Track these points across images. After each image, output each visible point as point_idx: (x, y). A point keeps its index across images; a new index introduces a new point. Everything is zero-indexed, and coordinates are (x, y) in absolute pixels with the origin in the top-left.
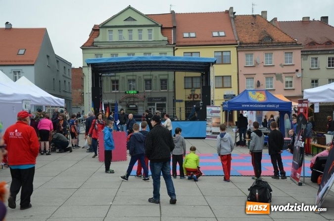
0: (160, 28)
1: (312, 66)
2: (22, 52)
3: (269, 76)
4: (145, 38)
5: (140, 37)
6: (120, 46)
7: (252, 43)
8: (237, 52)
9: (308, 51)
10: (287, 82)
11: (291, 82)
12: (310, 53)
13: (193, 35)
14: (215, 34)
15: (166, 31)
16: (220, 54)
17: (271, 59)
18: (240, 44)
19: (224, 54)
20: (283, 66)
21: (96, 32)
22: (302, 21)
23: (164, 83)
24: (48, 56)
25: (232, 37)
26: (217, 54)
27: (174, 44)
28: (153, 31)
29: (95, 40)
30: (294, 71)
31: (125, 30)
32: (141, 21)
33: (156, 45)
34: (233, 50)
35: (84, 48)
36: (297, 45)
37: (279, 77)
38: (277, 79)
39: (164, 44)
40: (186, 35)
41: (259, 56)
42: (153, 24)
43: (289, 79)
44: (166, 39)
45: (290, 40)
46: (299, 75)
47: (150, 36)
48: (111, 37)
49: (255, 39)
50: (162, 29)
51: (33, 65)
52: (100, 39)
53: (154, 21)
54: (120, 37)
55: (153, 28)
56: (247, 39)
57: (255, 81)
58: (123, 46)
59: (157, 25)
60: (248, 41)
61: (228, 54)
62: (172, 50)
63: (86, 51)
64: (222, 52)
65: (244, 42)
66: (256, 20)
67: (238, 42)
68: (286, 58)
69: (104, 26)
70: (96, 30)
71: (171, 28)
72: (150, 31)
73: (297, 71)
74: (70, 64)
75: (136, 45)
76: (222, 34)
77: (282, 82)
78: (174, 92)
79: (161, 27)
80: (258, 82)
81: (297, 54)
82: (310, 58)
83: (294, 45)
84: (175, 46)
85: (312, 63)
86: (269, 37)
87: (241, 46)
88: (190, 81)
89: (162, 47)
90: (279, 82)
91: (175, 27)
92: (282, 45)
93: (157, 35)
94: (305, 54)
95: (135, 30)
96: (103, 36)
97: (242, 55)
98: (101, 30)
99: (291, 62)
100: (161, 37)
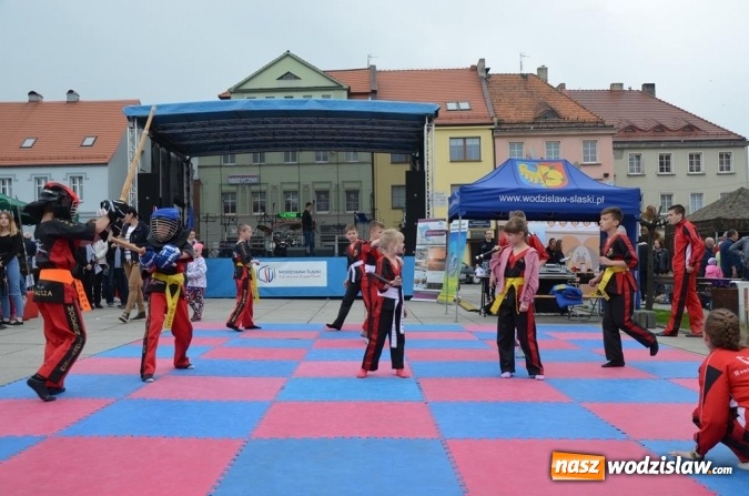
0: (345, 93)
1: (632, 171)
2: (89, 141)
7: (521, 123)
8: (494, 138)
9: (624, 142)
12: (627, 145)
14: (452, 106)
16: (461, 143)
17: (557, 153)
18: (499, 124)
19: (469, 142)
22: (611, 91)
23: (353, 198)
25: (483, 111)
26: (454, 143)
30: (601, 176)
32: (309, 80)
34: (486, 135)
36: (605, 127)
41: (535, 147)
42: (331, 84)
45: (592, 118)
49: (528, 115)
50: (350, 93)
51: (106, 164)
53: (336, 79)
55: (331, 93)
56: (512, 115)
59: (339, 88)
60: (513, 118)
61: (476, 142)
64: (465, 139)
65: (506, 120)
66: (530, 83)
67: (495, 120)
68: (586, 152)
69: (239, 88)
71: (366, 94)
73: (606, 175)
76: (464, 106)
79: (349, 90)
81: (605, 145)
82: (627, 155)
83: (599, 126)
85: (632, 164)
86: (553, 113)
87: (501, 128)
88: (403, 193)
91: (374, 92)
92: (578, 127)
94: (619, 147)
95: (297, 96)
97: (503, 145)
98: (232, 96)
99: (594, 159)
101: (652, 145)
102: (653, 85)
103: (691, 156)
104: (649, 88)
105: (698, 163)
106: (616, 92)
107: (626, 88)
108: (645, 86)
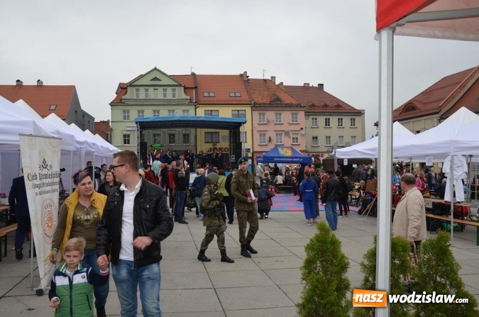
1: (313, 125)
2: (53, 107)
3: (279, 133)
4: (169, 96)
5: (165, 95)
6: (146, 103)
7: (264, 104)
8: (252, 111)
9: (310, 112)
10: (293, 138)
11: (297, 138)
12: (311, 114)
13: (212, 95)
14: (232, 95)
15: (188, 90)
16: (237, 112)
17: (280, 118)
18: (254, 104)
19: (240, 112)
20: (290, 124)
21: (124, 90)
22: (304, 87)
23: (186, 137)
24: (76, 111)
25: (245, 97)
26: (234, 113)
27: (196, 102)
28: (177, 91)
29: (123, 97)
30: (299, 129)
31: (151, 89)
32: (165, 81)
33: (179, 103)
34: (248, 109)
35: (112, 104)
36: (301, 107)
37: (287, 134)
38: (286, 136)
39: (187, 102)
40: (206, 95)
41: (270, 115)
42: (176, 83)
43: (295, 136)
44: (188, 97)
45: (295, 102)
46: (303, 132)
47: (174, 95)
48: (138, 95)
49: (267, 100)
50: (185, 88)
51: (64, 119)
52: (127, 96)
53: (178, 81)
54: (147, 95)
55: (176, 88)
56: (260, 100)
57: (267, 138)
58: (149, 103)
59: (180, 85)
60: (261, 102)
61: (244, 112)
62: (194, 107)
63: (114, 108)
64: (238, 111)
65: (258, 102)
66: (267, 84)
67: (253, 102)
68: (293, 118)
69: (131, 84)
70: (123, 88)
71: (192, 88)
72: (174, 90)
73: (302, 129)
74: (93, 119)
75: (161, 103)
76: (238, 95)
77: (290, 138)
78: (196, 146)
79: (184, 87)
80: (270, 138)
81: (301, 115)
82: (311, 117)
83: (299, 106)
84: (197, 104)
85: (313, 122)
86: (279, 99)
87: (255, 106)
88: (210, 135)
89: (185, 105)
90: (287, 138)
91: (196, 87)
92: (289, 106)
93: (180, 94)
94: (307, 114)
95: (160, 89)
96: (131, 94)
97: (256, 114)
98: (128, 88)
99: (296, 121)
100: (184, 96)
101: (322, 114)
102: (322, 85)
103: (339, 119)
104: (321, 86)
105: (342, 122)
106: (306, 87)
107: (311, 85)
108: (319, 85)
